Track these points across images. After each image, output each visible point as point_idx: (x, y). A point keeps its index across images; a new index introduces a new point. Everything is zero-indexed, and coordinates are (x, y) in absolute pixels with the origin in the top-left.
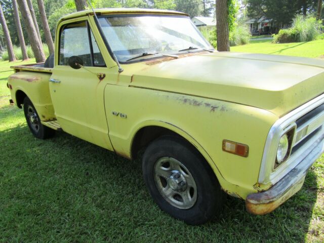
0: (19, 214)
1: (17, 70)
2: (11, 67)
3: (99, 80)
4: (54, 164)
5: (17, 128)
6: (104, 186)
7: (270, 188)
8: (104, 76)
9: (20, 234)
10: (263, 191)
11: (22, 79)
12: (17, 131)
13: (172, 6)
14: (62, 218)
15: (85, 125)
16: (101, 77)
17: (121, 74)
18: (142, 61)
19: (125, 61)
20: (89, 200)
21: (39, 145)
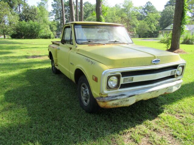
0: (32, 95)
1: (53, 43)
2: (51, 42)
3: (70, 49)
4: (54, 83)
5: (49, 68)
6: (66, 94)
7: (106, 97)
8: (71, 48)
9: (29, 100)
10: (102, 97)
11: (52, 47)
12: (48, 69)
13: (158, 16)
14: (45, 100)
15: (64, 67)
16: (71, 49)
17: (76, 48)
18: (87, 44)
19: (80, 43)
20: (58, 97)
21: (53, 76)
